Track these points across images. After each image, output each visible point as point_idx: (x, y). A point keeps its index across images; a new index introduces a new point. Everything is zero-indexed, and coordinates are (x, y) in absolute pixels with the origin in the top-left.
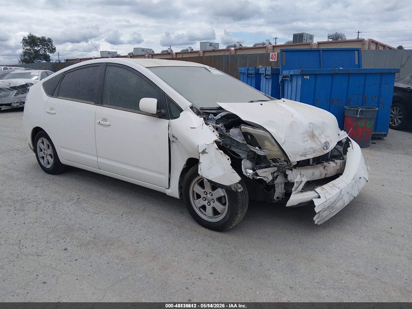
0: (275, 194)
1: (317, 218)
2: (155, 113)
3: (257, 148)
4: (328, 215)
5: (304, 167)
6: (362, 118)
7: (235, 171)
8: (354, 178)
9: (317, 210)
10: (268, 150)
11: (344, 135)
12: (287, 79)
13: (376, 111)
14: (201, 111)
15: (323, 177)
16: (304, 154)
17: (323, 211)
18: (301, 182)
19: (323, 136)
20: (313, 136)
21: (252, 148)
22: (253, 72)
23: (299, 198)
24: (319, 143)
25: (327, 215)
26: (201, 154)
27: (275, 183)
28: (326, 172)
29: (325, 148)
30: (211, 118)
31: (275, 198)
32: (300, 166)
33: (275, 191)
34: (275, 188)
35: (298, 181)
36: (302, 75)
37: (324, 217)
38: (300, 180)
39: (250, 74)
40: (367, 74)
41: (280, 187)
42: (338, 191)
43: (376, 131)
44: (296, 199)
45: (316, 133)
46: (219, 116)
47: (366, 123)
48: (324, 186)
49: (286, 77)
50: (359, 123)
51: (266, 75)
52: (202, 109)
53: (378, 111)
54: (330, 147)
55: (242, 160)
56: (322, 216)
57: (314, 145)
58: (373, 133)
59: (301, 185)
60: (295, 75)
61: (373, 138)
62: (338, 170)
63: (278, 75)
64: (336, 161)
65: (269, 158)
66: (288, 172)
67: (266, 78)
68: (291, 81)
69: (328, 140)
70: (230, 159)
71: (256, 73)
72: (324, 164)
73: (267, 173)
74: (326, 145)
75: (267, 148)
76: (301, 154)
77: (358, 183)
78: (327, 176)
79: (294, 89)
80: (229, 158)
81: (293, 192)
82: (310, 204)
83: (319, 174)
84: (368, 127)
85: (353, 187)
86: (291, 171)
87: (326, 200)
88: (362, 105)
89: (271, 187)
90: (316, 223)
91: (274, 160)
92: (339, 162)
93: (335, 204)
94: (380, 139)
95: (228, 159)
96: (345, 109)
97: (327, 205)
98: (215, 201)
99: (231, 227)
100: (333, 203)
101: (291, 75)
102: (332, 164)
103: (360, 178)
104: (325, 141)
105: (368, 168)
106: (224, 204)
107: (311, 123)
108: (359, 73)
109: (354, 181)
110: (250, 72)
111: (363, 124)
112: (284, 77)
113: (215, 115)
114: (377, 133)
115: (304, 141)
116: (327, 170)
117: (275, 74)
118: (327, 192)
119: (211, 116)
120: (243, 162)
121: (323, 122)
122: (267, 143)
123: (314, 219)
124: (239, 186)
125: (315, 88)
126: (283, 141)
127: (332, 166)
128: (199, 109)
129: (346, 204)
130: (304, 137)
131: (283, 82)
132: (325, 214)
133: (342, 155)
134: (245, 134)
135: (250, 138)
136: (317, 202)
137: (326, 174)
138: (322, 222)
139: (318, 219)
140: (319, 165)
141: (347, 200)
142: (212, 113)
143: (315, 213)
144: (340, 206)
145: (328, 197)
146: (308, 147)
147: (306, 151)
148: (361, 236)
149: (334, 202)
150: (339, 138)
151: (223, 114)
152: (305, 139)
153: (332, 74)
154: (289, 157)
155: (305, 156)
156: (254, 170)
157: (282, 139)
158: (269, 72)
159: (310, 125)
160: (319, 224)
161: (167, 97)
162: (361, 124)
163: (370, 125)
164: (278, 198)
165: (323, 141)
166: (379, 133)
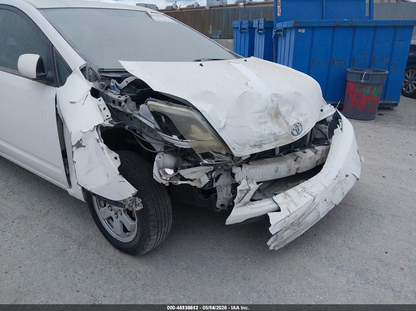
0: (218, 201)
1: (272, 242)
2: (35, 77)
3: (175, 137)
4: (291, 236)
5: (262, 161)
6: (368, 84)
7: (124, 180)
8: (337, 176)
9: (272, 230)
10: (195, 139)
11: (330, 111)
12: (280, 33)
13: (385, 74)
14: (99, 75)
15: (293, 173)
16: (257, 143)
17: (284, 230)
18: (248, 190)
19: (294, 114)
20: (276, 114)
21: (166, 137)
22: (246, 26)
23: (245, 213)
24: (285, 125)
25: (289, 236)
26: (75, 148)
27: (214, 186)
28: (297, 166)
29: (295, 132)
30: (113, 87)
31: (218, 205)
32: (256, 159)
33: (216, 196)
34: (216, 192)
35: (243, 189)
36: (296, 28)
37: (284, 238)
38: (247, 187)
39: (243, 29)
40: (377, 28)
41: (225, 190)
42: (310, 198)
43: (384, 99)
44: (239, 214)
45: (283, 110)
46: (124, 84)
47: (372, 89)
48: (290, 192)
49: (280, 31)
50: (364, 90)
51: (258, 30)
52: (102, 71)
53: (388, 75)
54: (304, 131)
55: (156, 154)
56: (282, 238)
57: (277, 129)
58: (381, 102)
59: (248, 194)
60: (289, 28)
61: (380, 109)
62: (317, 161)
63: (272, 28)
64: (317, 148)
65: (198, 152)
66: (236, 170)
67: (260, 33)
68: (285, 36)
69: (301, 120)
70: (119, 159)
71: (249, 28)
72: (297, 153)
73: (197, 173)
74: (298, 127)
75: (193, 136)
76: (252, 143)
77: (343, 183)
78: (300, 172)
79: (287, 46)
80: (117, 155)
81: (235, 205)
82: (264, 221)
83: (287, 169)
84: (375, 95)
85: (334, 191)
86: (240, 168)
87: (288, 214)
88: (370, 67)
89: (209, 192)
90: (271, 248)
91: (207, 155)
92: (320, 149)
93: (304, 218)
94: (389, 109)
95: (116, 158)
96: (347, 72)
97: (290, 221)
98: (123, 213)
99: (144, 252)
100: (299, 218)
101: (285, 29)
102: (309, 153)
103: (347, 176)
104: (296, 121)
105: (362, 158)
106: (133, 219)
107: (275, 95)
108: (366, 26)
109: (336, 181)
110: (243, 26)
111: (368, 91)
112: (277, 31)
113: (120, 80)
114: (386, 102)
115: (260, 124)
116: (299, 163)
117: (269, 27)
118: (292, 201)
119: (113, 83)
120: (157, 158)
121: (296, 92)
122: (194, 128)
123: (269, 243)
124: (138, 200)
125: (312, 44)
126: (223, 124)
127: (308, 157)
128: (96, 71)
129: (322, 216)
130: (261, 117)
131: (277, 37)
132: (286, 234)
133: (326, 139)
134: (157, 115)
135: (164, 120)
136: (274, 218)
137: (298, 169)
138: (282, 246)
139: (276, 243)
140: (288, 156)
141: (323, 210)
142: (114, 78)
143: (270, 235)
144: (311, 219)
145: (293, 208)
146: (267, 132)
147: (262, 139)
148: (338, 268)
149: (303, 215)
150: (320, 116)
151: (129, 80)
152: (262, 120)
153: (334, 27)
154: (232, 149)
155: (260, 146)
156: (176, 170)
157: (221, 121)
158: (262, 26)
159: (274, 98)
160: (277, 249)
161: (55, 52)
162: (366, 91)
163: (376, 92)
164: (222, 205)
165: (292, 122)
166: (389, 102)
